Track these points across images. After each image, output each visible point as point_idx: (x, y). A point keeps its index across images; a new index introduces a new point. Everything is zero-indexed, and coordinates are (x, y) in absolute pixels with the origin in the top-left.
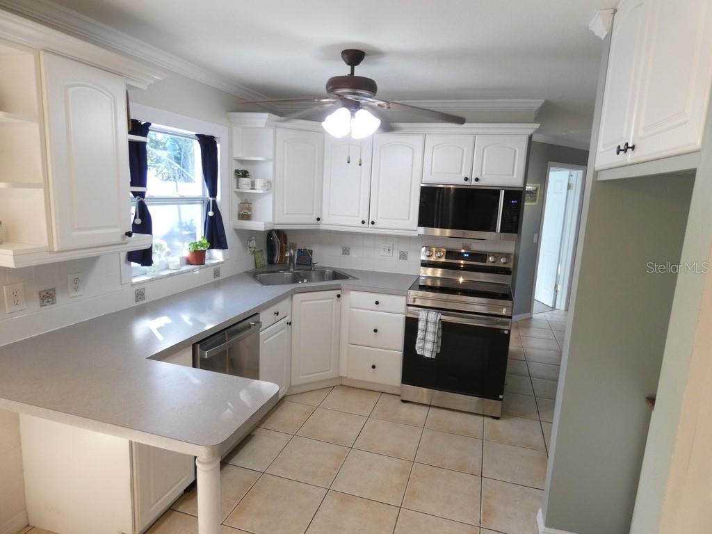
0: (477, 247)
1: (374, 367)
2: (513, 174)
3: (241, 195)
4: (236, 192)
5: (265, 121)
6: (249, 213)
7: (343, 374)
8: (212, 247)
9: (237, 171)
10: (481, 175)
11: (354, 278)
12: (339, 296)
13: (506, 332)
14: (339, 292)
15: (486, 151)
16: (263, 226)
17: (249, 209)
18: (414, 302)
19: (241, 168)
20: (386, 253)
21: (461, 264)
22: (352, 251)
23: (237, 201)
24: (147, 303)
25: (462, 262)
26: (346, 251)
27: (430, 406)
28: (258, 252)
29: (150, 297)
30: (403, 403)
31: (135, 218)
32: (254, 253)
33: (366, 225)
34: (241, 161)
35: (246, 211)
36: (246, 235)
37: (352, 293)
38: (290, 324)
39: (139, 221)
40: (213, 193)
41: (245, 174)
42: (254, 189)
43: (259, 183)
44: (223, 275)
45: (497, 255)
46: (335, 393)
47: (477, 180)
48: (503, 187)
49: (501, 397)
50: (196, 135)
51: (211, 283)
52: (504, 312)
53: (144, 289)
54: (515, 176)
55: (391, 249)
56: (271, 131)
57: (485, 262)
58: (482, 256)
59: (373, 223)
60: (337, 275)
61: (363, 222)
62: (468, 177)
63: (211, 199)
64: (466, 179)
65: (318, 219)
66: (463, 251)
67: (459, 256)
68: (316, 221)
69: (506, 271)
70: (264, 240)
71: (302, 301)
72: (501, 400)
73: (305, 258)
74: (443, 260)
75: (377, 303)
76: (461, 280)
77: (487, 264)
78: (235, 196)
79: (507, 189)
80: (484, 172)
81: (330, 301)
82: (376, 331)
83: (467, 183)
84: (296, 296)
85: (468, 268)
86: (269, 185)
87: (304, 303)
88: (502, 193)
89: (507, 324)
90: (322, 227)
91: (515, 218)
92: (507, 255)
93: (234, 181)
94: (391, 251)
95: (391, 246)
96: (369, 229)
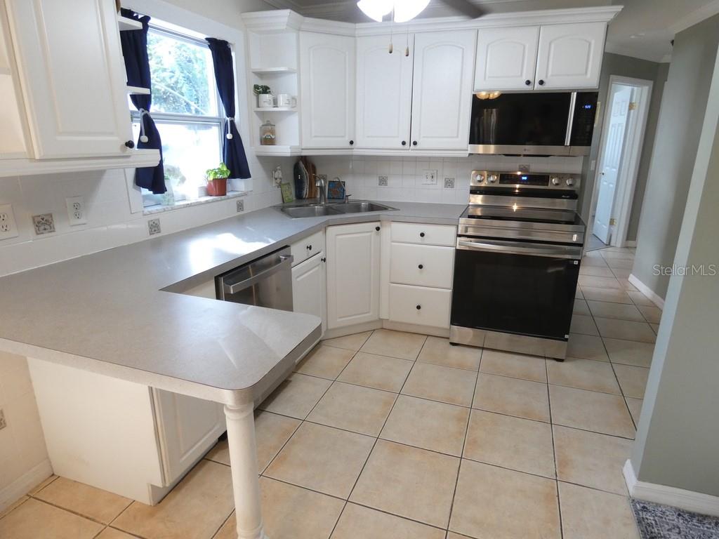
0: (538, 166)
1: (419, 307)
2: (586, 72)
3: (262, 114)
4: (257, 113)
5: (286, 19)
6: (273, 137)
7: (384, 316)
8: (233, 176)
9: (256, 87)
10: (547, 76)
11: (394, 209)
12: (378, 229)
13: (576, 263)
14: (378, 224)
15: (553, 46)
16: (289, 151)
17: (273, 132)
18: (466, 231)
19: (261, 83)
20: (429, 181)
21: (516, 189)
22: (391, 182)
23: (258, 122)
24: (163, 236)
25: (518, 186)
26: (383, 181)
27: (483, 348)
28: (285, 184)
29: (165, 230)
30: (452, 346)
31: (141, 134)
32: (280, 185)
33: (407, 146)
34: (261, 75)
35: (269, 134)
36: (271, 163)
37: (394, 225)
38: (325, 260)
39: (145, 139)
40: (230, 111)
41: (265, 90)
42: (277, 107)
43: (282, 99)
44: (247, 210)
45: (562, 176)
46: (377, 337)
47: (541, 82)
48: (574, 91)
49: (566, 336)
50: (207, 39)
51: (235, 217)
52: (575, 238)
53: (158, 220)
54: (589, 75)
55: (434, 176)
56: (292, 37)
57: (547, 185)
58: (543, 178)
59: (415, 143)
61: (404, 143)
62: (531, 80)
63: (228, 119)
64: (528, 83)
65: (352, 143)
66: (519, 173)
67: (517, 179)
68: (348, 145)
69: (572, 195)
70: (290, 171)
71: (337, 235)
72: (567, 340)
73: (337, 190)
74: (497, 185)
75: (422, 235)
76: (515, 207)
77: (550, 187)
78: (255, 117)
79: (579, 91)
80: (550, 74)
81: (368, 234)
82: (421, 267)
83: (528, 89)
84: (330, 229)
85: (524, 193)
86: (293, 101)
87: (339, 237)
88: (574, 96)
89: (578, 253)
90: (356, 152)
91: (588, 127)
92: (573, 176)
93: (254, 98)
94: (435, 178)
95: (435, 172)
96: (410, 152)
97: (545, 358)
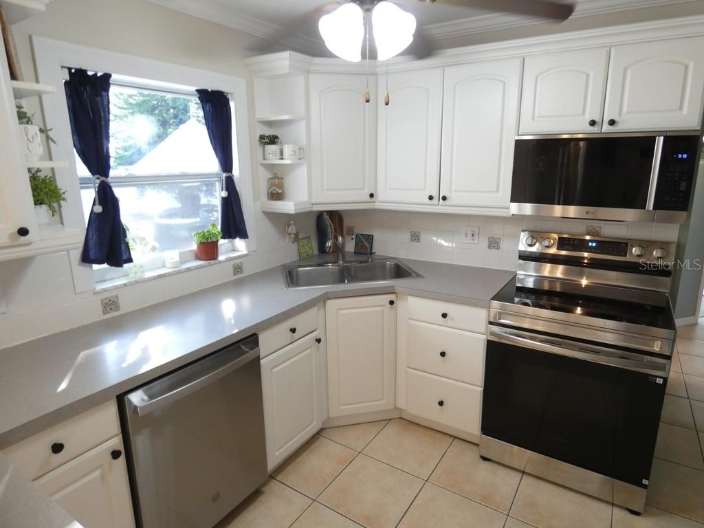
0: (611, 232)
1: (441, 403)
2: (681, 108)
3: (270, 167)
4: (264, 166)
5: (287, 63)
6: (280, 191)
7: (401, 405)
8: (223, 237)
9: (262, 137)
10: (620, 115)
12: (392, 303)
13: (660, 381)
14: (392, 297)
15: (629, 73)
16: (293, 208)
17: (281, 186)
18: (500, 318)
19: (269, 132)
20: (469, 240)
21: (584, 258)
22: (424, 237)
23: (265, 175)
24: (122, 315)
25: (586, 255)
26: (415, 237)
27: (524, 473)
28: (303, 239)
29: (125, 307)
30: (482, 460)
31: (94, 204)
33: (435, 201)
34: (270, 124)
35: (275, 188)
37: (410, 299)
38: (319, 341)
39: (99, 209)
40: (226, 164)
41: (273, 140)
42: (282, 159)
43: (287, 149)
44: (247, 272)
45: (647, 245)
46: (391, 431)
47: (612, 122)
48: (660, 133)
49: (645, 482)
50: (197, 90)
51: (232, 281)
52: (656, 348)
53: (117, 297)
54: (685, 111)
55: (475, 233)
56: (300, 80)
57: (626, 256)
58: (620, 246)
59: (444, 198)
60: (400, 272)
61: (431, 198)
62: (597, 119)
63: (224, 175)
64: (593, 123)
65: (372, 196)
66: (588, 238)
67: (580, 245)
68: (368, 198)
69: (664, 272)
71: (339, 309)
72: (645, 487)
74: (553, 251)
75: (444, 316)
76: (584, 282)
77: (628, 259)
78: (261, 169)
79: (668, 134)
80: (625, 110)
81: (381, 308)
82: (443, 354)
83: (595, 129)
84: (330, 303)
85: (595, 264)
86: (301, 153)
87: (342, 312)
88: (660, 141)
89: (662, 368)
90: (378, 206)
91: (684, 184)
92: (664, 245)
93: (260, 150)
94: (476, 236)
95: (477, 229)
96: (440, 208)
97: (613, 504)
